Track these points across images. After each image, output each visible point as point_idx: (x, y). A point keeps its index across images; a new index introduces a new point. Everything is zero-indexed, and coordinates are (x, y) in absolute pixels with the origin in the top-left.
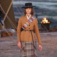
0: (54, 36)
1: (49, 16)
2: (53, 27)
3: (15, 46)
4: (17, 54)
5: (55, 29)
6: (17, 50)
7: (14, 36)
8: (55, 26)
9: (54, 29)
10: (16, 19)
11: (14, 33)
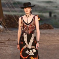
0: (43, 33)
1: (40, 12)
2: (43, 24)
3: (2, 43)
4: (4, 52)
5: (45, 27)
6: (5, 48)
7: (2, 32)
8: (45, 24)
9: (43, 26)
10: (4, 15)
11: (2, 30)
